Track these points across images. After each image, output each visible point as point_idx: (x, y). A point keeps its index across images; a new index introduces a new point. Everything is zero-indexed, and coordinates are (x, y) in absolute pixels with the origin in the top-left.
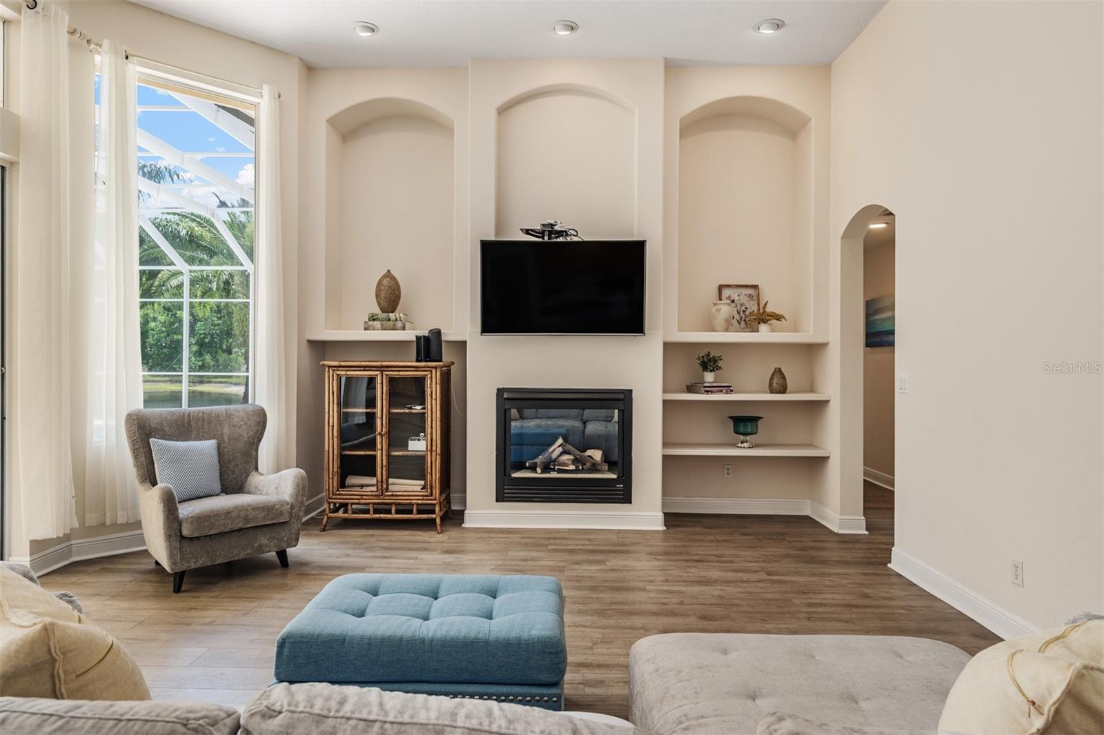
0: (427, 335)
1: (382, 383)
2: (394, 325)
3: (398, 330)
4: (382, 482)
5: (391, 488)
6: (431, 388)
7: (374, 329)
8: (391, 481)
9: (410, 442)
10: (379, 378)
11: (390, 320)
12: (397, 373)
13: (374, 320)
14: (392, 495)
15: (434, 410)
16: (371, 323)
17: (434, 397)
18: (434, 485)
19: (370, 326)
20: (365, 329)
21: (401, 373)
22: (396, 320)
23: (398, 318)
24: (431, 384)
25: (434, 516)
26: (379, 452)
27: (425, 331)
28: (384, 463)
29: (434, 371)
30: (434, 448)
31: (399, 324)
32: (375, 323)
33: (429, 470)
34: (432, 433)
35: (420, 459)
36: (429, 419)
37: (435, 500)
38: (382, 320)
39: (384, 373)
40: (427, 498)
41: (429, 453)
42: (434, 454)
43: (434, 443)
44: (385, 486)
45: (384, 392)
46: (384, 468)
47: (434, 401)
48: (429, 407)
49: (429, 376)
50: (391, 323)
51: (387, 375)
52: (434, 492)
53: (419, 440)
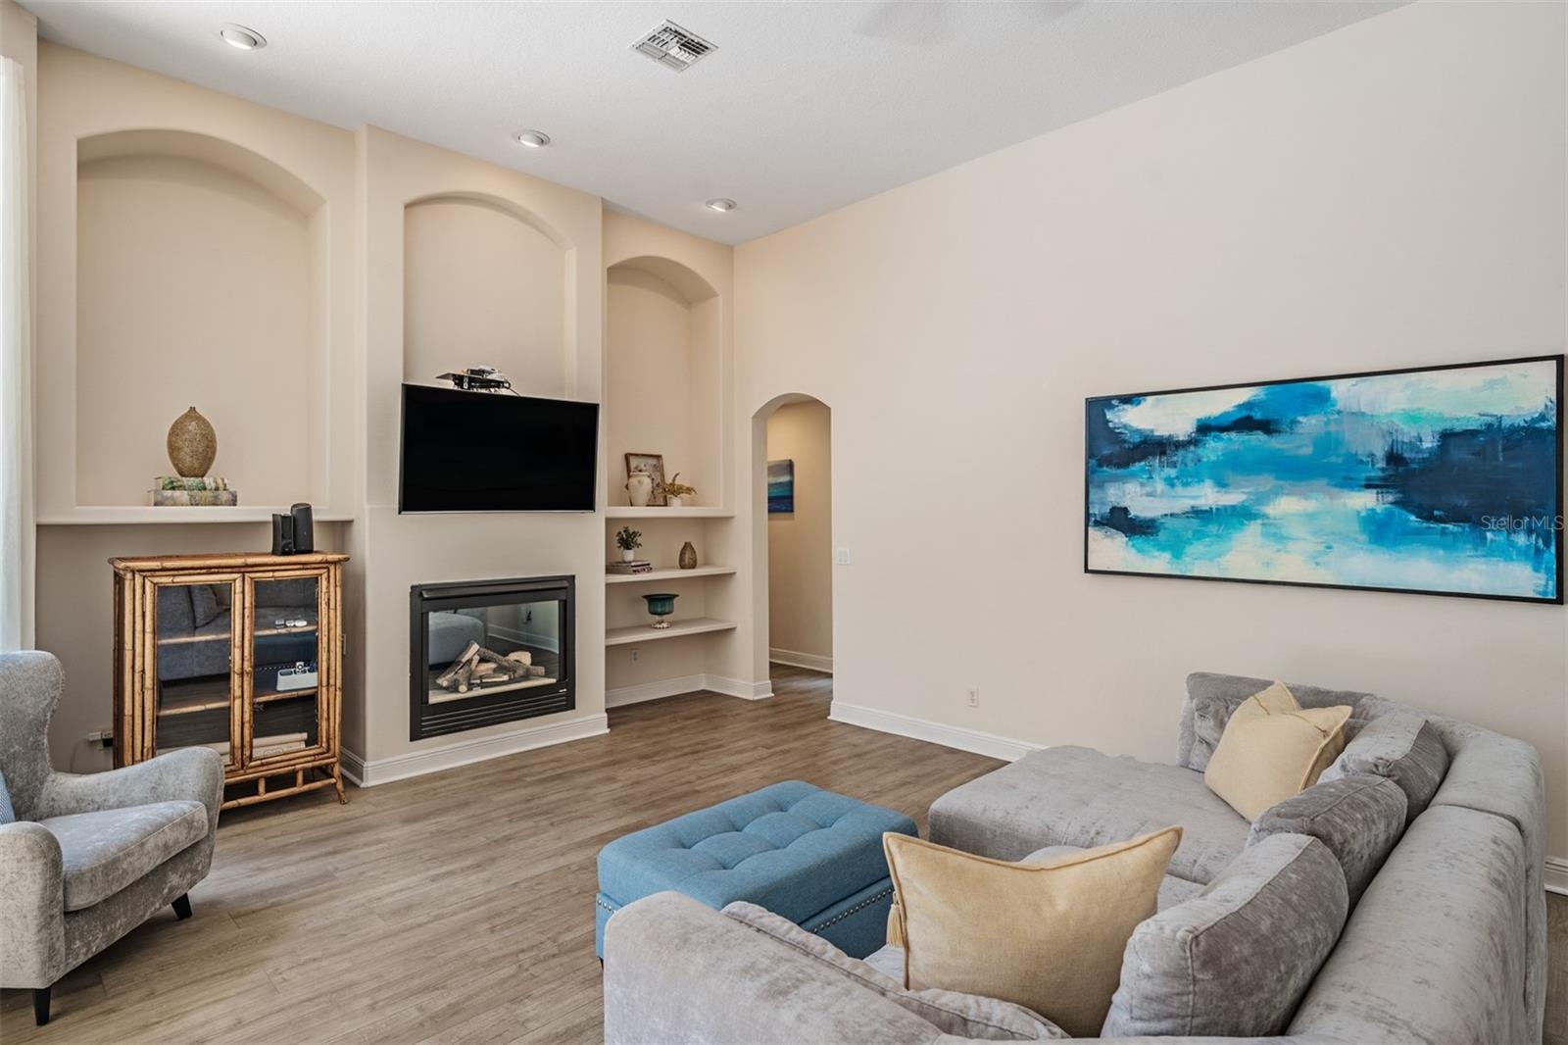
0: (289, 513)
1: (243, 592)
2: (216, 497)
3: (221, 505)
4: (243, 746)
5: (257, 753)
6: (328, 592)
7: (175, 504)
8: (256, 742)
9: (280, 677)
10: (238, 583)
11: (205, 489)
12: (271, 574)
13: (173, 488)
14: (262, 765)
15: (332, 625)
16: (169, 493)
17: (332, 605)
18: (332, 736)
19: (167, 498)
20: (155, 505)
21: (277, 574)
22: (217, 489)
23: (221, 486)
24: (328, 587)
25: (333, 780)
26: (238, 702)
27: (284, 507)
28: (247, 717)
29: (332, 568)
30: (332, 681)
31: (224, 496)
32: (177, 493)
33: (325, 715)
34: (329, 659)
35: (307, 702)
36: (325, 639)
37: (334, 756)
38: (191, 489)
39: (247, 575)
40: (321, 756)
41: (324, 690)
42: (332, 689)
43: (332, 674)
44: (247, 753)
45: (247, 604)
46: (247, 726)
47: (332, 612)
48: (325, 622)
49: (325, 576)
50: (208, 494)
51: (252, 578)
52: (332, 747)
53: (295, 672)
